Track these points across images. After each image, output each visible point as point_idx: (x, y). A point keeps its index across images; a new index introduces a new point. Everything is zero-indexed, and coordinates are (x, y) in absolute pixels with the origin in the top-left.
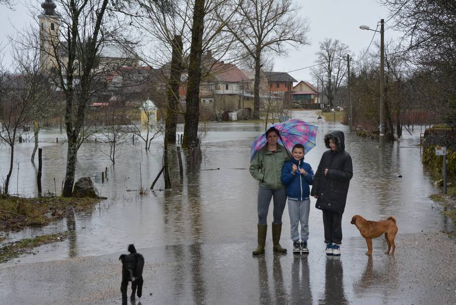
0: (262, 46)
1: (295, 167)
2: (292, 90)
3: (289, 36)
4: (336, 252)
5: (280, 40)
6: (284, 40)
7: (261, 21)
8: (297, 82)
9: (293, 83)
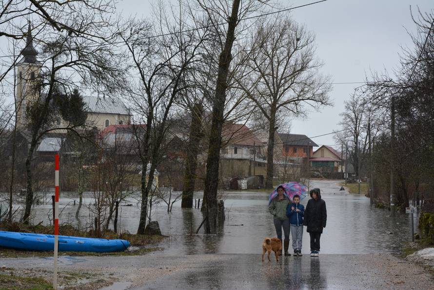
0: (277, 105)
1: (293, 208)
2: (312, 156)
3: (309, 95)
4: (316, 255)
5: (298, 100)
6: (303, 100)
7: (277, 78)
8: (318, 146)
9: (313, 147)
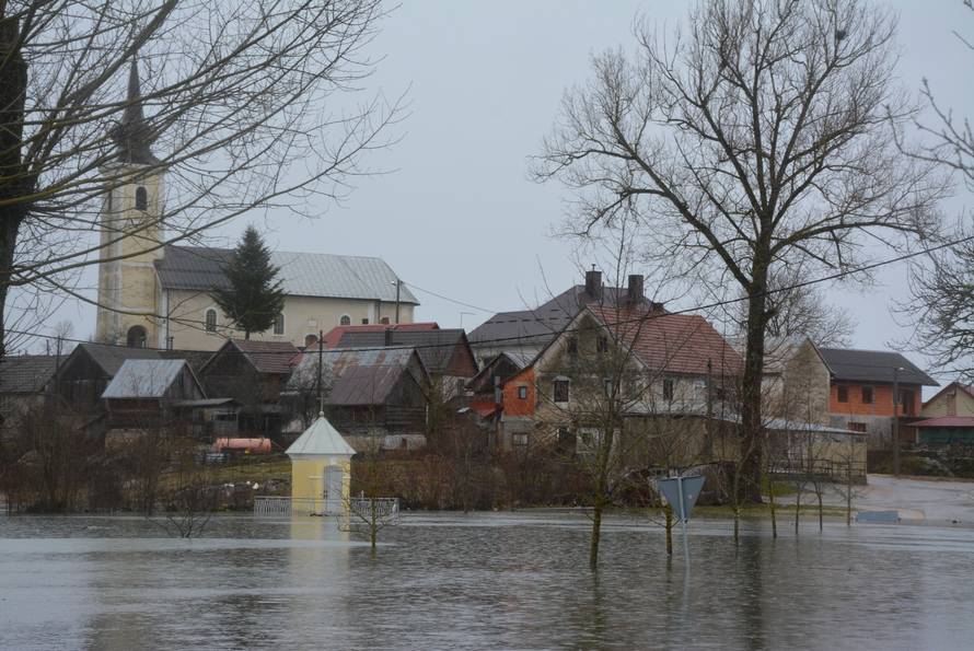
0: (773, 243)
2: (918, 413)
3: (878, 209)
5: (842, 226)
6: (858, 225)
8: (938, 385)
9: (924, 387)
